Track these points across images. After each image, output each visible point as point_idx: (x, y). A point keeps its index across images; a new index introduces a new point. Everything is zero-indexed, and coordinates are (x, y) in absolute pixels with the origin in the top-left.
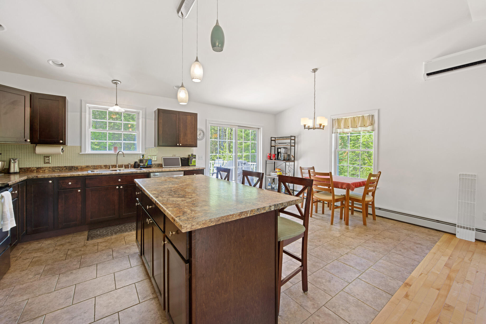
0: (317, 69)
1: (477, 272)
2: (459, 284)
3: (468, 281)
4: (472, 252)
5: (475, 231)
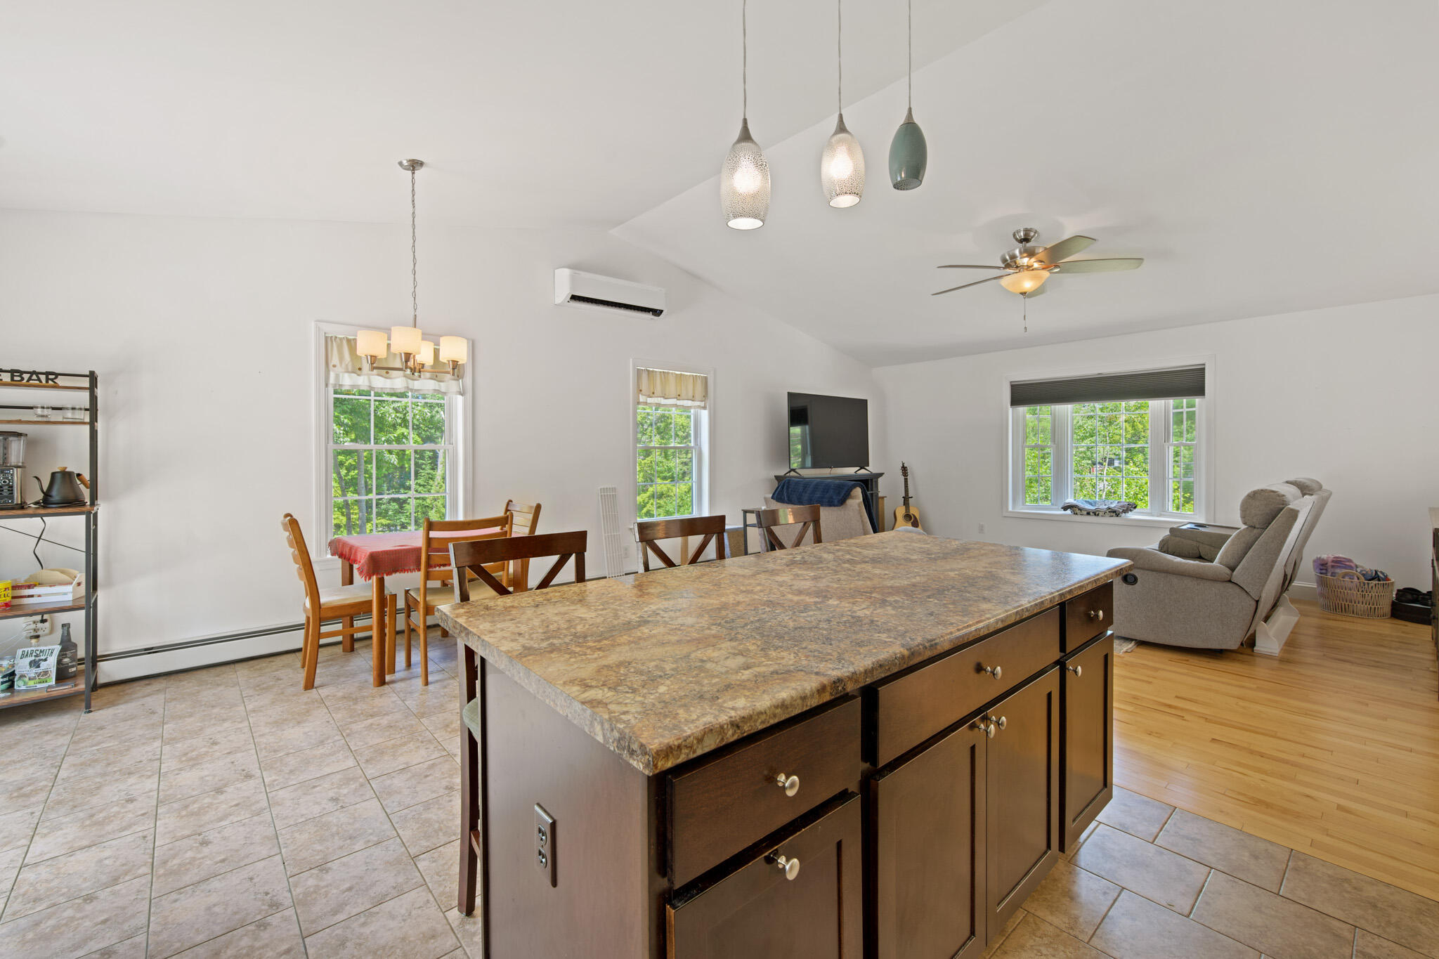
0: (421, 164)
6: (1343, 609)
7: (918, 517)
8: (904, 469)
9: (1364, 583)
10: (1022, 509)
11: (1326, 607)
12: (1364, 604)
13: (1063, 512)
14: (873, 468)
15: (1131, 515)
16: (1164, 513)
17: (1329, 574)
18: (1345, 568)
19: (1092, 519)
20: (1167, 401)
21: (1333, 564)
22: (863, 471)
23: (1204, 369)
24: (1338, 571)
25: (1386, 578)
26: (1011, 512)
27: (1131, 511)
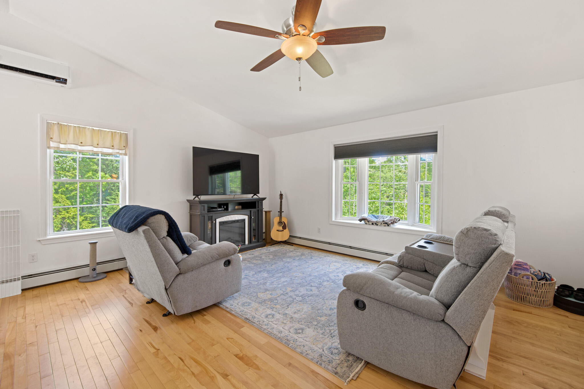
1: (36, 327)
2: (22, 355)
3: (30, 345)
4: (22, 307)
5: (21, 280)
6: (522, 299)
7: (286, 223)
8: (281, 195)
9: (537, 283)
10: (340, 219)
11: (511, 296)
12: (537, 297)
13: (359, 222)
14: (260, 195)
15: (397, 226)
16: (414, 224)
17: (513, 274)
18: (524, 270)
19: (374, 227)
20: (417, 155)
21: (515, 266)
22: (255, 197)
23: (437, 135)
24: (519, 272)
25: (551, 279)
26: (334, 221)
27: (396, 222)
